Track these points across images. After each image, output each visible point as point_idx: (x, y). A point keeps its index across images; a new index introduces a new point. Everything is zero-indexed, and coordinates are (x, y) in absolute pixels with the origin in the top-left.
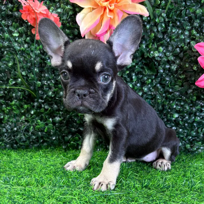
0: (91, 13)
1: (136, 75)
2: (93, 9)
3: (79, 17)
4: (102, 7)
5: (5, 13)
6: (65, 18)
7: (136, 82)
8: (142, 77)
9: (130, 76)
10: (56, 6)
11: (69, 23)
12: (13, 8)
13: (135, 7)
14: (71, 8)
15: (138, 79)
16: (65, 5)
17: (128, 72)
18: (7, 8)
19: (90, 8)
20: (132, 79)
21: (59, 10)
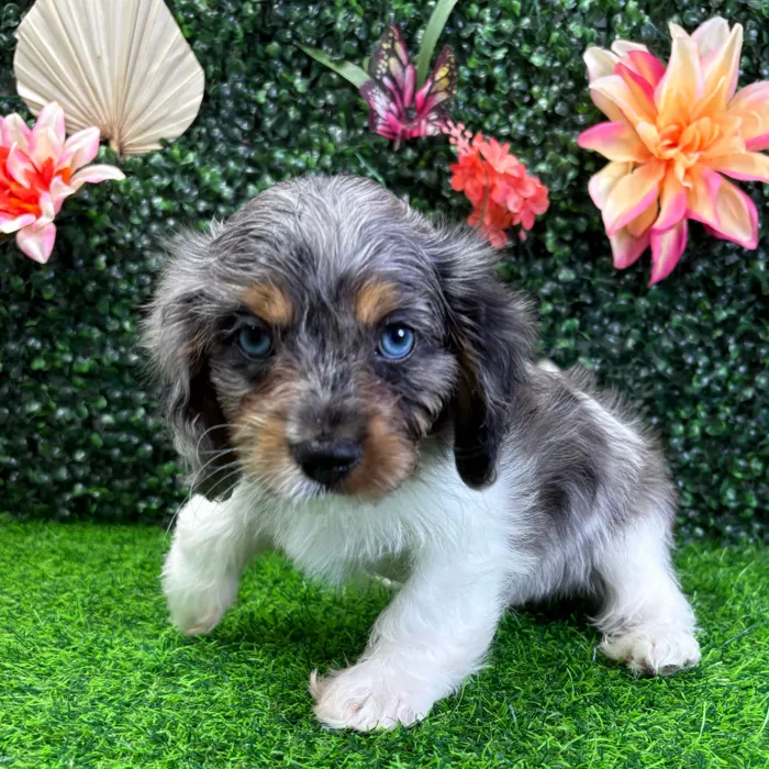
0: (629, 176)
1: (739, 341)
2: (636, 166)
3: (597, 186)
4: (660, 161)
5: (397, 174)
6: (556, 186)
7: (736, 360)
8: (754, 349)
9: (721, 344)
10: (533, 155)
11: (565, 199)
12: (416, 161)
13: (751, 163)
14: (576, 162)
15: (743, 353)
16: (560, 154)
17: (719, 333)
18: (402, 160)
19: (627, 164)
20: (725, 352)
21: (542, 167)
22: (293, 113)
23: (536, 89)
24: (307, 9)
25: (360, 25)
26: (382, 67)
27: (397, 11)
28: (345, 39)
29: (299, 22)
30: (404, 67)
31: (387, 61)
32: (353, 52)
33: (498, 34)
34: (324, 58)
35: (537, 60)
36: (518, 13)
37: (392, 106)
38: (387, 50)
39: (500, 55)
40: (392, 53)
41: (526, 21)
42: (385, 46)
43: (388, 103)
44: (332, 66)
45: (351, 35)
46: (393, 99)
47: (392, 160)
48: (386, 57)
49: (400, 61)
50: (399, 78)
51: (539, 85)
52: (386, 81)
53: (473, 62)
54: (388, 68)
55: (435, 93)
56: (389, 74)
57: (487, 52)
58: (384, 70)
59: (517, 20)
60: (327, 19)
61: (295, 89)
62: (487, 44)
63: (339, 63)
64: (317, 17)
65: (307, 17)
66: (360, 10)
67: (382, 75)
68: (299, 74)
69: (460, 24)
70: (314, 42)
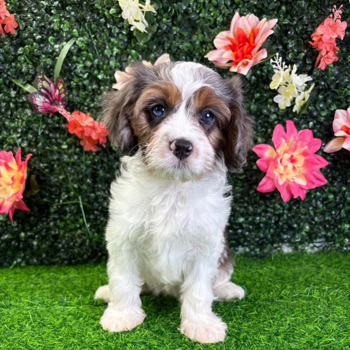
12: (59, 120)
22: (12, 105)
23: (102, 88)
24: (11, 65)
25: (32, 69)
26: (40, 85)
27: (44, 62)
28: (26, 75)
29: (8, 70)
30: (50, 84)
31: (42, 83)
32: (29, 79)
33: (85, 67)
34: (19, 83)
35: (100, 77)
36: (92, 58)
37: (47, 100)
38: (41, 79)
39: (85, 76)
40: (43, 79)
41: (96, 61)
42: (40, 77)
43: (44, 99)
44: (22, 86)
45: (28, 73)
46: (47, 97)
47: (50, 121)
48: (41, 81)
49: (48, 82)
50: (48, 89)
51: (103, 86)
52: (42, 90)
53: (76, 80)
54: (42, 86)
55: (61, 94)
56: (43, 87)
57: (81, 75)
58: (41, 87)
59: (92, 61)
60: (19, 68)
61: (11, 95)
62: (81, 72)
63: (25, 85)
64: (15, 67)
65: (11, 68)
66: (31, 63)
67: (40, 88)
68: (12, 89)
69: (70, 65)
70: (16, 77)
